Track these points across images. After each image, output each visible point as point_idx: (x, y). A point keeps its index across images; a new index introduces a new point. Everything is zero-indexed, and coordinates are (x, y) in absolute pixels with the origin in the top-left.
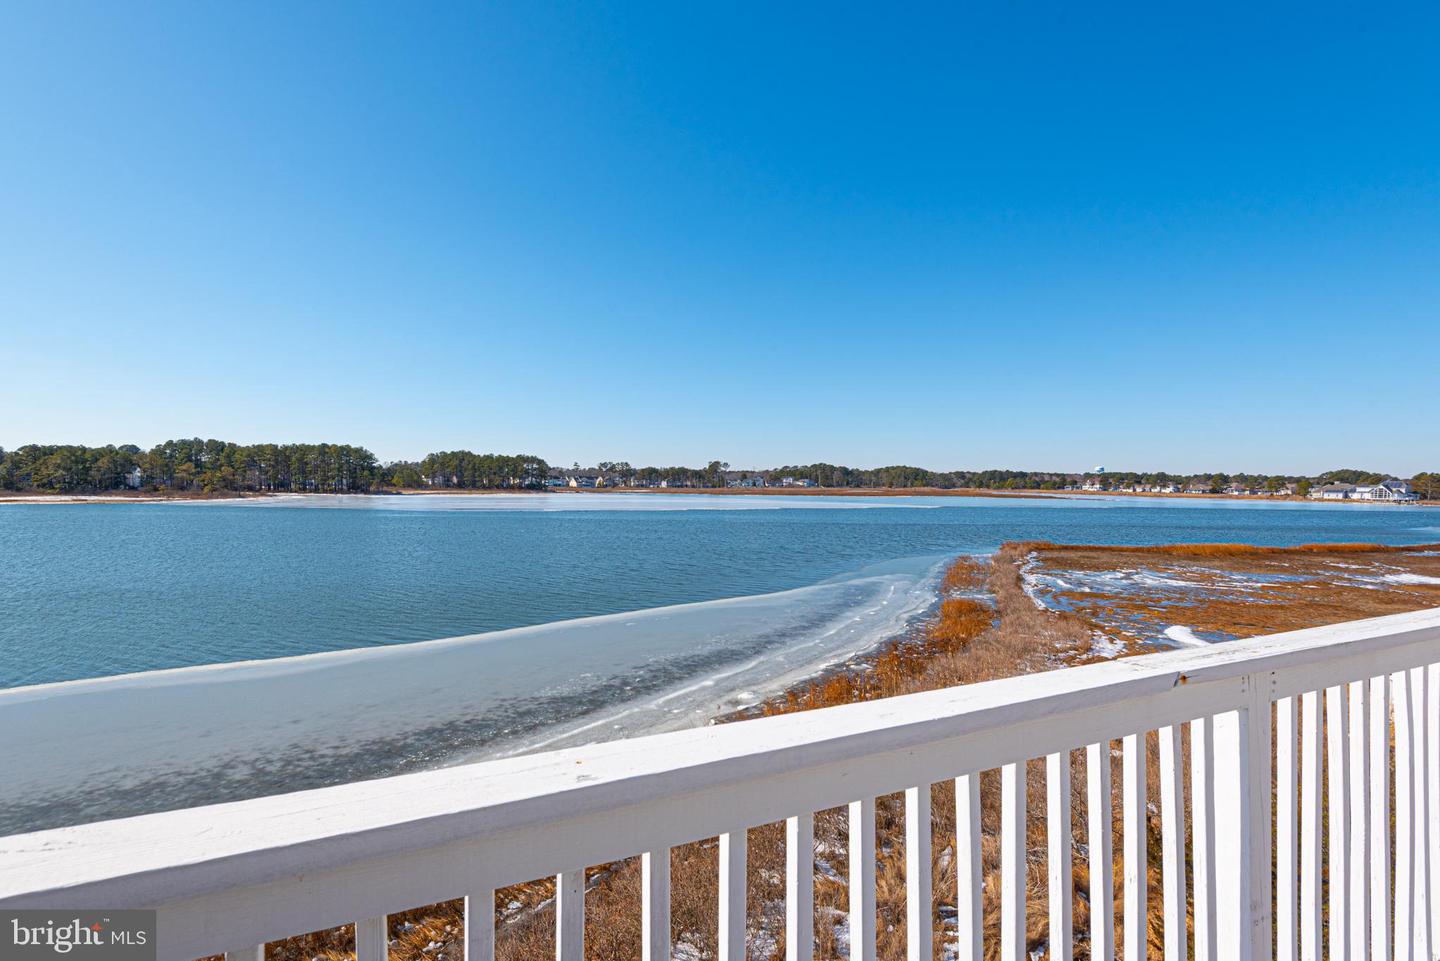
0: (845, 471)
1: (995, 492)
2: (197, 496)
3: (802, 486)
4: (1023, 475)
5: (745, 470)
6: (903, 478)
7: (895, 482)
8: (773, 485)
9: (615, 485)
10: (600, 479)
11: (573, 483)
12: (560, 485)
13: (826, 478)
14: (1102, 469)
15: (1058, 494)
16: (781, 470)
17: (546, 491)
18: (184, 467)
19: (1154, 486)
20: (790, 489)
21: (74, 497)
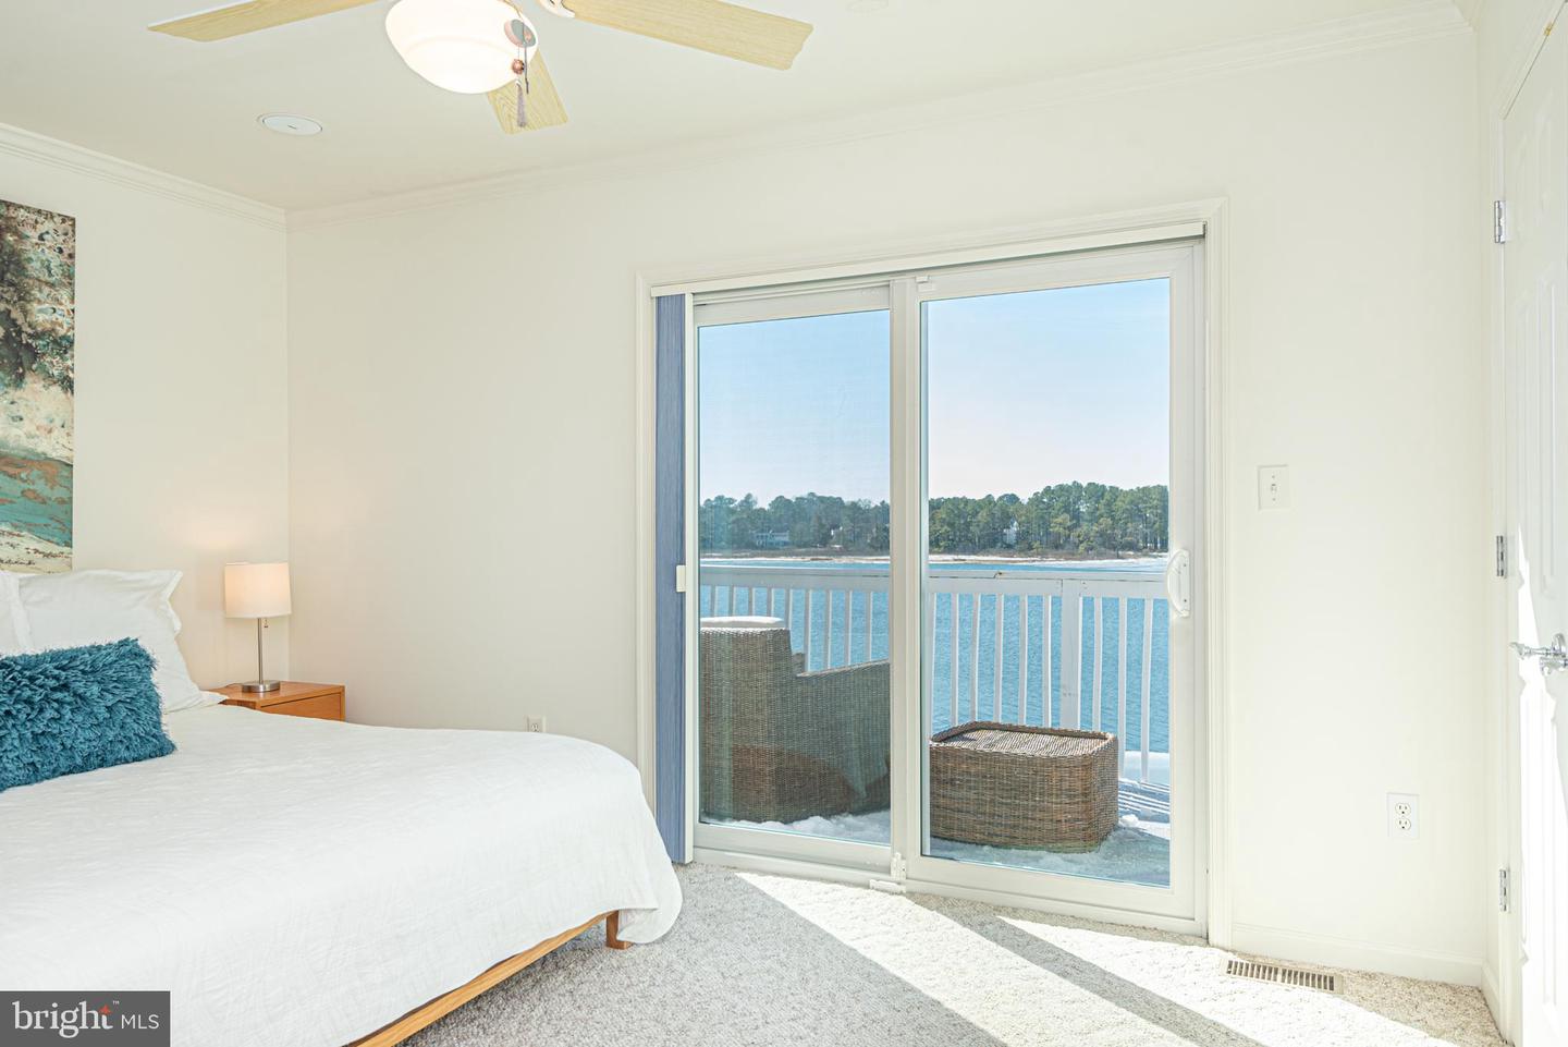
2: (1071, 556)
18: (1059, 520)
21: (956, 557)
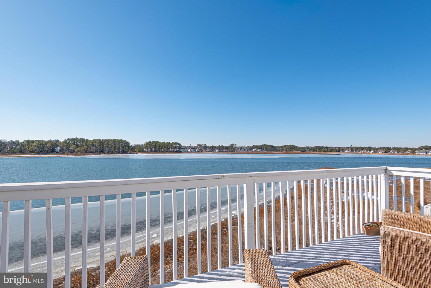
0: (272, 147)
1: (318, 153)
2: (76, 155)
3: (259, 151)
4: (327, 147)
5: (242, 146)
6: (290, 148)
7: (287, 150)
8: (250, 151)
9: (202, 151)
10: (198, 149)
11: (189, 150)
12: (185, 151)
13: (266, 149)
14: (351, 146)
15: (337, 153)
16: (253, 146)
17: (181, 153)
18: (73, 146)
19: (367, 151)
20: (256, 152)
21: (40, 155)
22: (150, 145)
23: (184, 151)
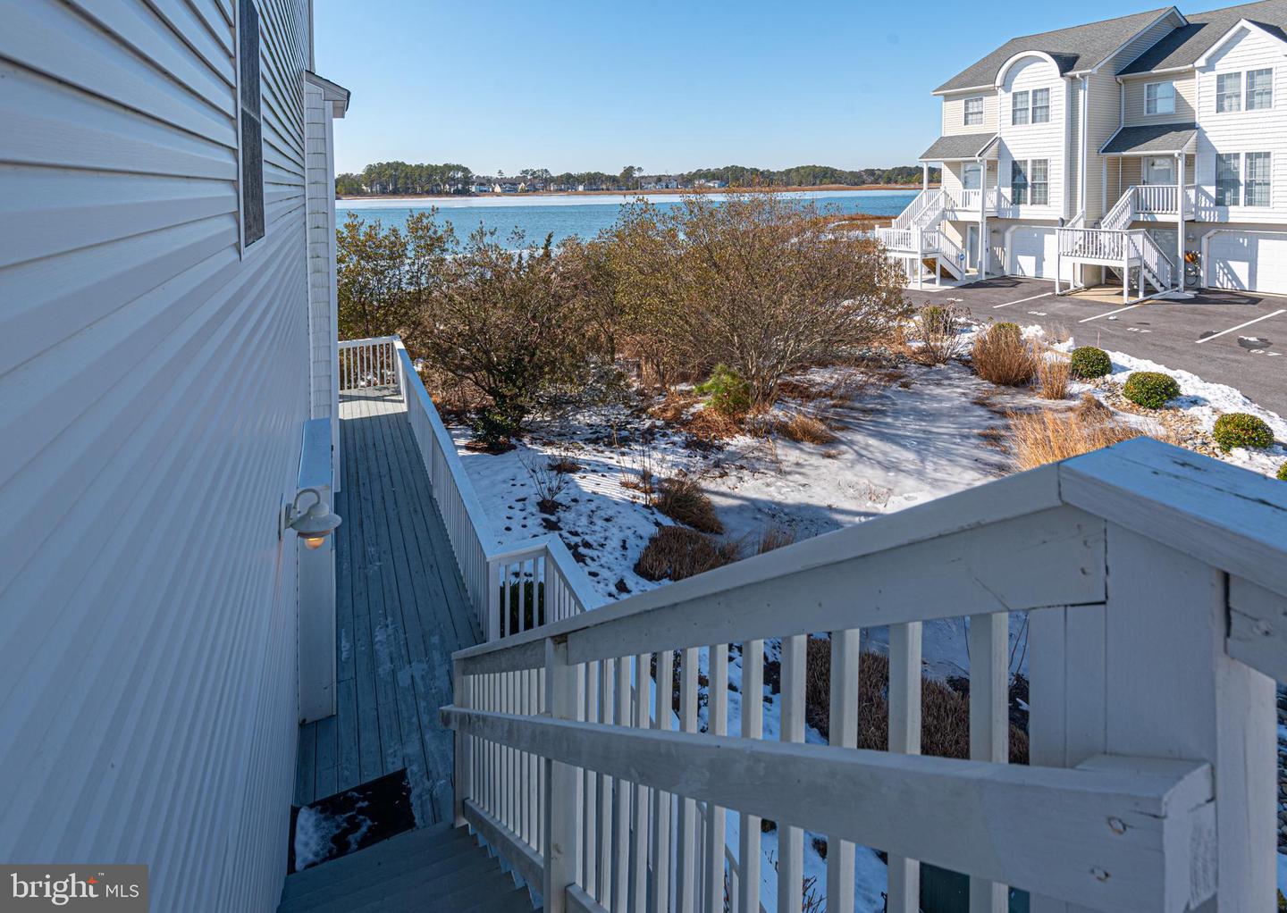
0: (756, 172)
3: (714, 187)
5: (659, 174)
6: (812, 177)
7: (804, 181)
8: (685, 186)
9: (536, 190)
10: (523, 184)
11: (498, 189)
12: (485, 191)
13: (736, 179)
16: (694, 174)
17: (470, 195)
20: (701, 189)
22: (379, 174)
23: (481, 191)
